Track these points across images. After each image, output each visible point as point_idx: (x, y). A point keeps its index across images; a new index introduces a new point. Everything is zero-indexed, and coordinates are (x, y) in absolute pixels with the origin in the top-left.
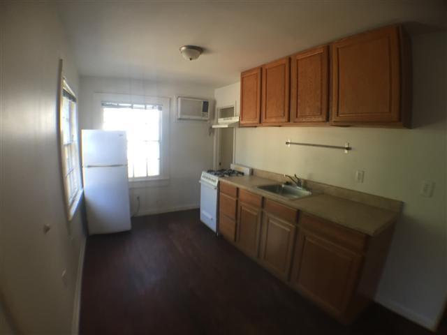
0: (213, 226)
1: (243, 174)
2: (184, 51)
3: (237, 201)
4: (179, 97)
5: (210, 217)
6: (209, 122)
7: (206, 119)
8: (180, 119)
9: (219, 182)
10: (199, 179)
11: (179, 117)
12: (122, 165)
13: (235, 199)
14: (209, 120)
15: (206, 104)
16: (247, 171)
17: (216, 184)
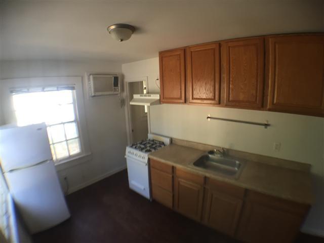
0: (147, 194)
1: (163, 143)
2: (113, 30)
3: (173, 177)
4: (90, 75)
5: (142, 188)
6: (119, 95)
7: (117, 93)
8: (94, 96)
9: (149, 159)
10: (125, 154)
11: (93, 95)
12: (46, 161)
13: (171, 176)
14: (120, 93)
15: (116, 79)
16: (167, 141)
17: (146, 161)
